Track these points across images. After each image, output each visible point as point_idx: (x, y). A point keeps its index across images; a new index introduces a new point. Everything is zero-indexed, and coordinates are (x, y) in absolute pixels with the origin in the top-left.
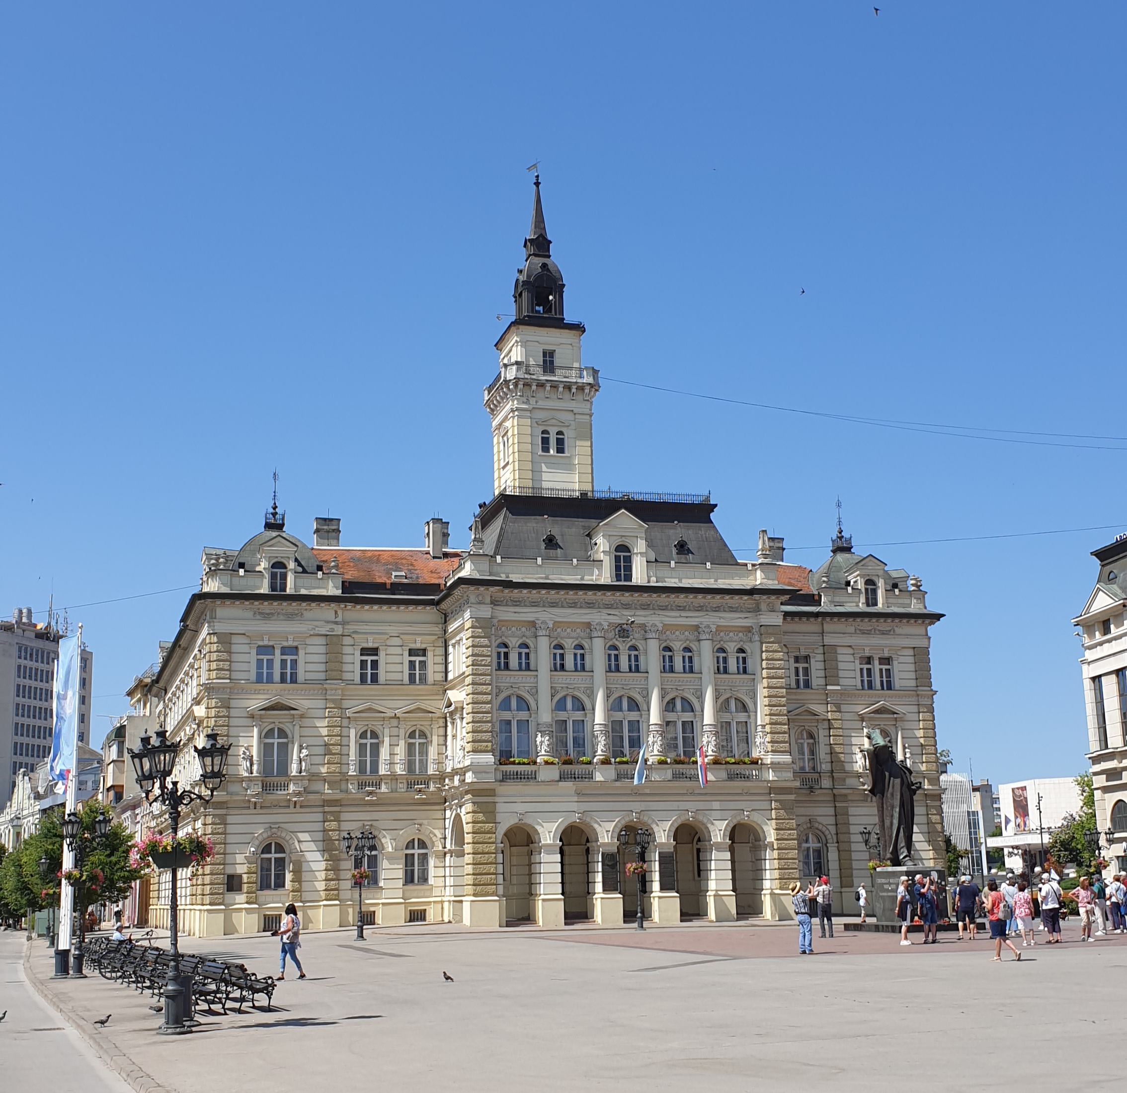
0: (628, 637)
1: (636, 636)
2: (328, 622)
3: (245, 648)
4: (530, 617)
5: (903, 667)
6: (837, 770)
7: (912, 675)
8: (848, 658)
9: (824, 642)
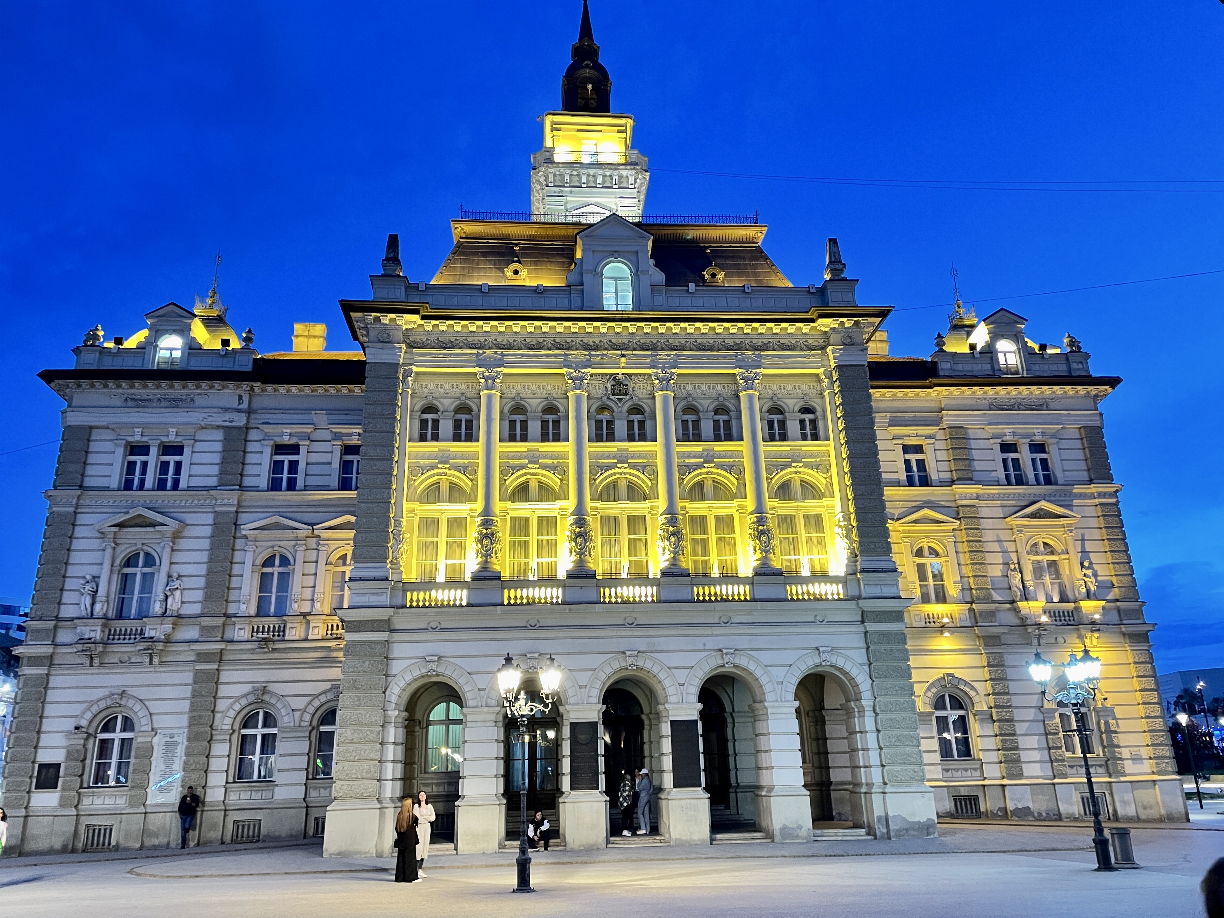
0: (626, 394)
1: (637, 392)
2: (226, 410)
3: (109, 446)
5: (1066, 454)
6: (980, 600)
7: (1083, 466)
8: (983, 444)
9: (944, 425)
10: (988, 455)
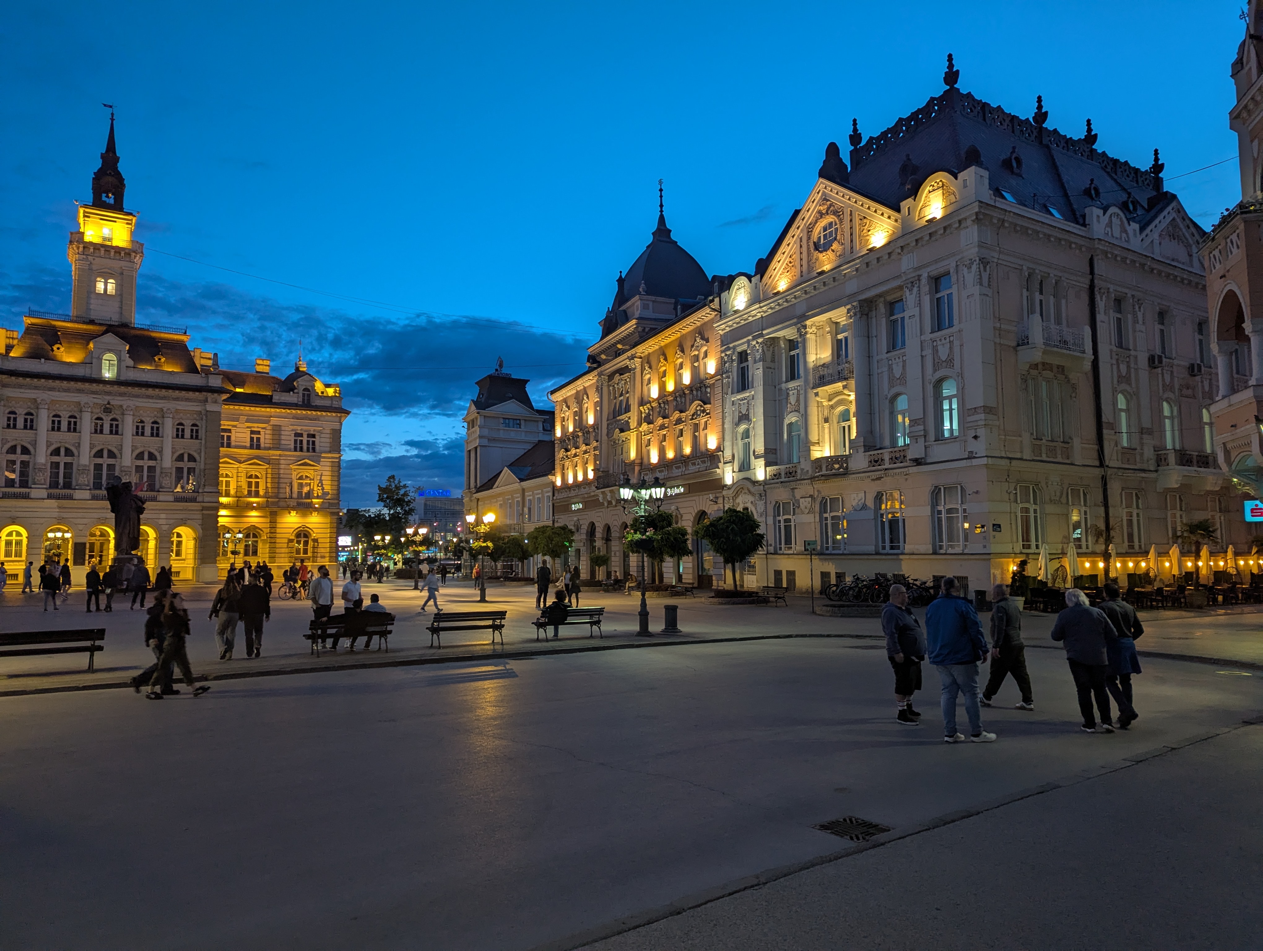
0: (110, 412)
1: (117, 412)
4: (33, 396)
5: (323, 440)
6: (271, 497)
7: (328, 445)
8: (287, 433)
9: (271, 423)
10: (288, 438)
